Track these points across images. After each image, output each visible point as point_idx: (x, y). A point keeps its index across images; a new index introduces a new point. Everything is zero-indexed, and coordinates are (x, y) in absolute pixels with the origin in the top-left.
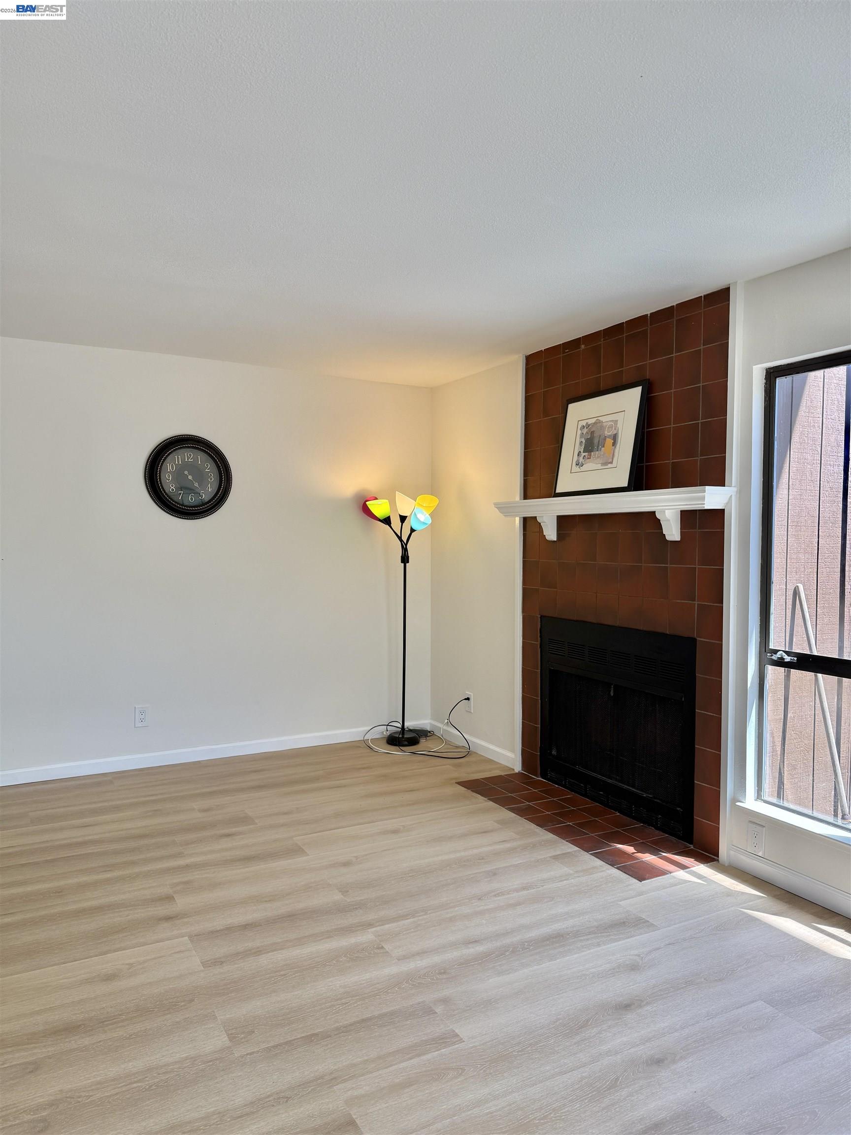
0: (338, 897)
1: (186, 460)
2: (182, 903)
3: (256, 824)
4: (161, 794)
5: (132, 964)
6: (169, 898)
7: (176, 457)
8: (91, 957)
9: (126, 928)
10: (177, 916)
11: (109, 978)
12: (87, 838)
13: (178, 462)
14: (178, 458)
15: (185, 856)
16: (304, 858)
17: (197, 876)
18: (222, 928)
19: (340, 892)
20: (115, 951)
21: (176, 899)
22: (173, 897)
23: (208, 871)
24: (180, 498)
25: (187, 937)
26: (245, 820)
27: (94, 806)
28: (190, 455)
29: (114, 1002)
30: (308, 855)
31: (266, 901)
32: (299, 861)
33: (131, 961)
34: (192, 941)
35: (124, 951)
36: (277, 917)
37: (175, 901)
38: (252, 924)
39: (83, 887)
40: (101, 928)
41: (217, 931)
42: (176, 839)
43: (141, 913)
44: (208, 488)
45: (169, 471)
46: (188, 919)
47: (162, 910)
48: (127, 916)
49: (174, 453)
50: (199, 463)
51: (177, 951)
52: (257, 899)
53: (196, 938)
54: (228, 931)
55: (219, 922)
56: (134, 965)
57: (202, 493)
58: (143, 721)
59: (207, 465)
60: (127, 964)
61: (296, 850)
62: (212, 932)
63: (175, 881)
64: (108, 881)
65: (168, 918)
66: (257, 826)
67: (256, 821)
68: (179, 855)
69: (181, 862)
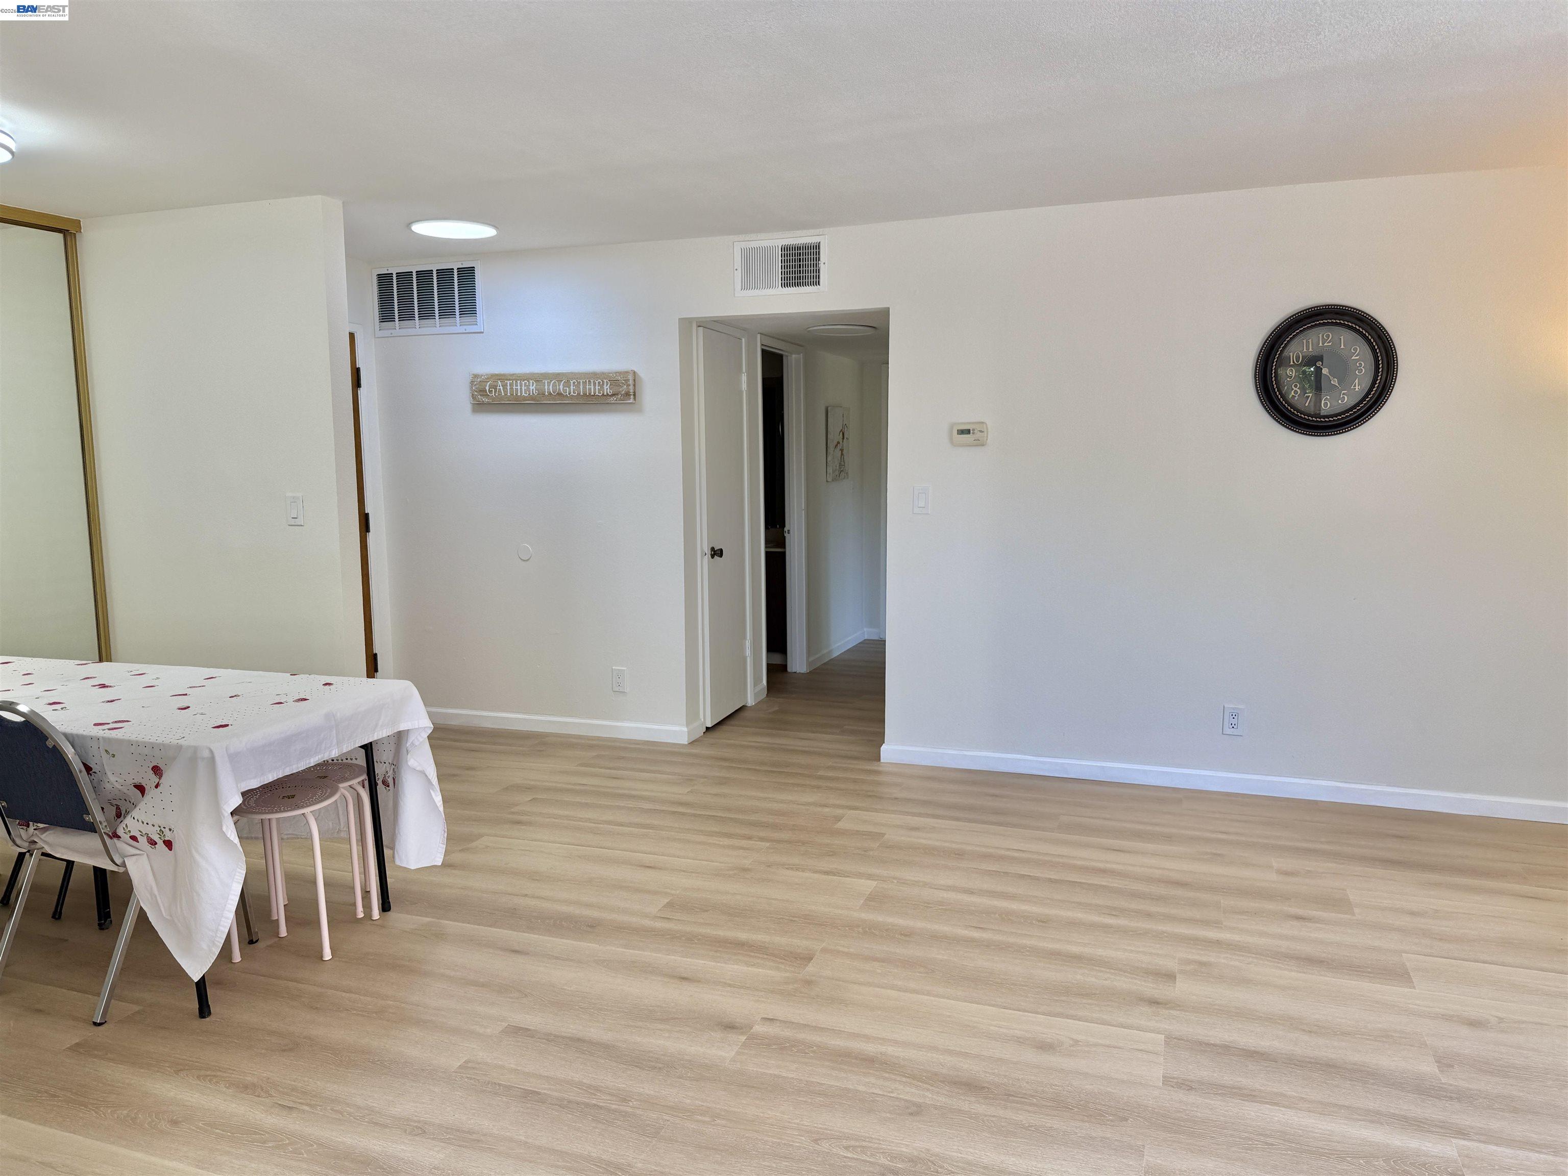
0: (1427, 1067)
1: (1321, 345)
2: (1183, 988)
3: (1353, 914)
4: (1237, 834)
5: (1078, 1041)
6: (1170, 977)
7: (1305, 341)
8: (1037, 1013)
9: (1095, 994)
10: (1166, 1004)
11: (1045, 1047)
12: (1108, 866)
13: (1308, 348)
14: (1308, 342)
15: (1221, 927)
16: (1406, 990)
17: (1223, 961)
18: (1218, 1042)
19: (1436, 1062)
20: (1068, 1017)
21: (1177, 980)
22: (1175, 977)
23: (1241, 958)
24: (1307, 405)
25: (1163, 1036)
26: (1339, 903)
27: (1141, 827)
28: (1328, 336)
29: (1033, 1078)
30: (1414, 987)
31: (1304, 1030)
32: (1392, 992)
33: (1079, 1037)
34: (1167, 1043)
35: (1077, 1022)
36: (1308, 1060)
37: (1175, 983)
38: (1262, 1054)
39: (1073, 925)
40: (1067, 982)
41: (1208, 1044)
42: (1222, 901)
43: (1123, 983)
44: (1355, 386)
45: (1292, 363)
46: (1178, 1012)
47: (1149, 988)
48: (1106, 980)
49: (1301, 336)
50: (1342, 347)
51: (1141, 1048)
52: (1293, 1023)
53: (1173, 1041)
54: (1225, 1050)
55: (1221, 1033)
56: (1080, 1043)
57: (1344, 394)
58: (1235, 727)
59: (1355, 350)
60: (1072, 1039)
61: (1400, 975)
62: (1201, 1043)
63: (1190, 957)
64: (1106, 928)
65: (1154, 1002)
66: (1354, 918)
67: (1356, 910)
68: (1216, 924)
69: (1212, 934)
